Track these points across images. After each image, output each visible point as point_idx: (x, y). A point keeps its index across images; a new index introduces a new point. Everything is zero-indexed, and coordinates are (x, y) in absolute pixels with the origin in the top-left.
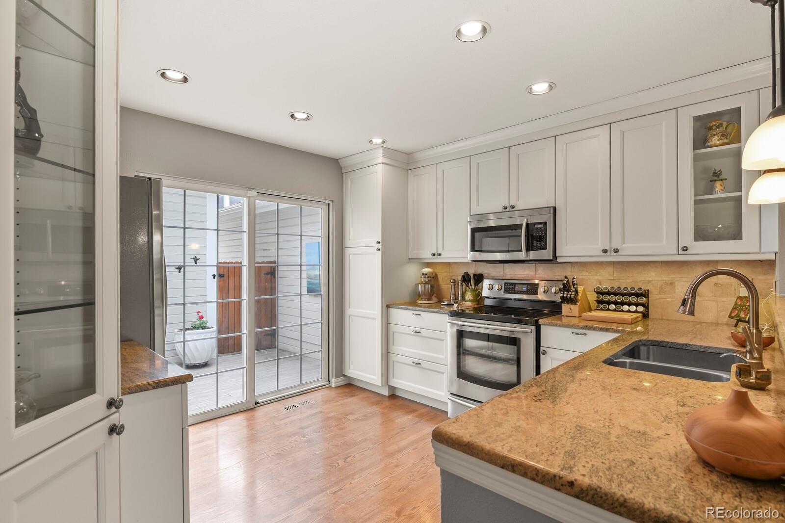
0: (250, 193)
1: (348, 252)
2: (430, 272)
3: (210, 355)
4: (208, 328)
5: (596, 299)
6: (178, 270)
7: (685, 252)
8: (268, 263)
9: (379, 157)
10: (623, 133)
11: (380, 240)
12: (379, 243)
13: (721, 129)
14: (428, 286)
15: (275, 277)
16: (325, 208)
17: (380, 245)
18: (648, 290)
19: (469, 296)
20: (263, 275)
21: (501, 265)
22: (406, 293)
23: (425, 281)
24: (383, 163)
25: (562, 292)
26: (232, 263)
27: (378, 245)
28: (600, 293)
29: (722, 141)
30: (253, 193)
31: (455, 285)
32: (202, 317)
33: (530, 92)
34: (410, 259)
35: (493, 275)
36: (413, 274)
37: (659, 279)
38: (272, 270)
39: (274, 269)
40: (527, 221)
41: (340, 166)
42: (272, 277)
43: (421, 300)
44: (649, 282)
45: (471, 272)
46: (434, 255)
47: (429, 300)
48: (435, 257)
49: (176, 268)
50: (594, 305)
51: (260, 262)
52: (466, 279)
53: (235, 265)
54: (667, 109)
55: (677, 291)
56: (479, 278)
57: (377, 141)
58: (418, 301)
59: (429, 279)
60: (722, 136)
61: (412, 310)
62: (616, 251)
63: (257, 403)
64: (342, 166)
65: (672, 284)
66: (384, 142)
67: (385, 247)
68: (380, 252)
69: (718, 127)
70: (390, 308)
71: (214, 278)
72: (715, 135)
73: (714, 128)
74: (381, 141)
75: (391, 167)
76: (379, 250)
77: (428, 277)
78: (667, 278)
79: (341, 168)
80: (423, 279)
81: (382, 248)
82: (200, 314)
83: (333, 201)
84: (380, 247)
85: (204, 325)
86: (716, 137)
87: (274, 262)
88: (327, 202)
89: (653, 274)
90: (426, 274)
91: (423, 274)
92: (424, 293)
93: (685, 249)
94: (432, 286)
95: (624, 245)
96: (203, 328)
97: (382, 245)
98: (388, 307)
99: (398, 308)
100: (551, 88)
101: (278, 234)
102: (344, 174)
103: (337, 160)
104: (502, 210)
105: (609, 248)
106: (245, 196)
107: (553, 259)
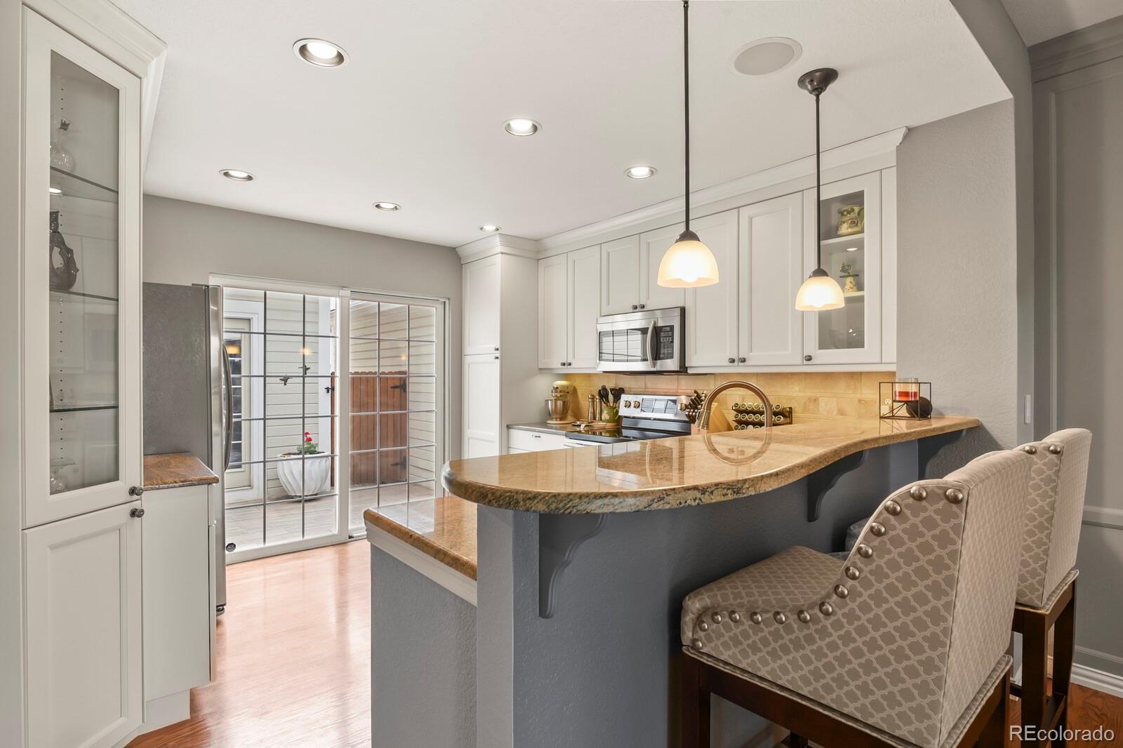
0: (342, 292)
1: (468, 360)
2: (563, 386)
3: (319, 486)
4: (318, 453)
5: (734, 419)
6: (283, 382)
7: (808, 362)
8: (396, 373)
9: (497, 246)
10: (751, 219)
11: (498, 346)
12: (498, 349)
13: (852, 215)
14: (560, 403)
15: (405, 391)
16: (441, 307)
17: (499, 352)
18: (790, 408)
19: (605, 416)
20: (389, 389)
21: (643, 377)
22: (534, 411)
23: (556, 396)
24: (502, 253)
25: (688, 410)
26: (365, 373)
27: (496, 352)
28: (740, 411)
29: (850, 230)
30: (347, 292)
31: (593, 402)
32: (310, 440)
33: (629, 175)
34: (541, 369)
35: (633, 390)
36: (543, 389)
37: (802, 394)
38: (402, 382)
39: (405, 381)
40: (655, 323)
41: (458, 255)
42: (402, 391)
43: (552, 419)
44: (792, 398)
45: (610, 384)
46: (564, 364)
47: (561, 419)
48: (566, 366)
49: (281, 379)
50: (734, 424)
51: (387, 372)
52: (603, 394)
53: (362, 376)
54: (791, 192)
55: (821, 409)
56: (618, 393)
57: (490, 228)
58: (549, 422)
59: (562, 394)
60: (851, 223)
61: (532, 431)
62: (743, 360)
63: (350, 537)
64: (461, 256)
65: (816, 400)
66: (497, 229)
67: (505, 354)
68: (498, 361)
69: (849, 213)
70: (511, 428)
71: (328, 392)
72: (844, 222)
73: (845, 213)
74: (494, 228)
75: (516, 257)
76: (497, 358)
77: (560, 392)
78: (810, 393)
79: (460, 258)
80: (554, 394)
81: (501, 356)
82: (308, 436)
83: (449, 299)
84: (498, 355)
85: (312, 449)
86: (845, 226)
87: (404, 373)
88: (443, 300)
89: (797, 388)
90: (557, 388)
91: (554, 388)
92: (555, 411)
93: (809, 358)
94: (564, 403)
95: (751, 354)
96: (314, 452)
97: (501, 352)
98: (508, 427)
99: (519, 429)
100: (652, 172)
101: (379, 339)
102: (463, 266)
103: (455, 248)
104: (632, 310)
105: (735, 356)
106: (339, 296)
107: (683, 370)
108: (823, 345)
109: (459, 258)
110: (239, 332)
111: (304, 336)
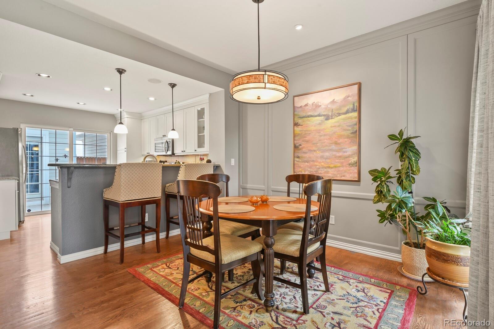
0: (70, 129)
9: (126, 115)
10: (186, 112)
12: (126, 148)
16: (109, 134)
24: (127, 117)
30: (72, 129)
33: (149, 99)
34: (143, 155)
40: (167, 141)
46: (148, 153)
54: (193, 106)
62: (185, 151)
66: (123, 110)
67: (128, 150)
75: (132, 119)
76: (126, 151)
83: (112, 132)
88: (110, 132)
93: (196, 151)
100: (155, 100)
101: (96, 145)
102: (117, 121)
103: (114, 115)
104: (162, 137)
105: (183, 150)
106: (69, 131)
107: (173, 154)
108: (199, 147)
109: (116, 118)
110: (37, 142)
111: (56, 143)
